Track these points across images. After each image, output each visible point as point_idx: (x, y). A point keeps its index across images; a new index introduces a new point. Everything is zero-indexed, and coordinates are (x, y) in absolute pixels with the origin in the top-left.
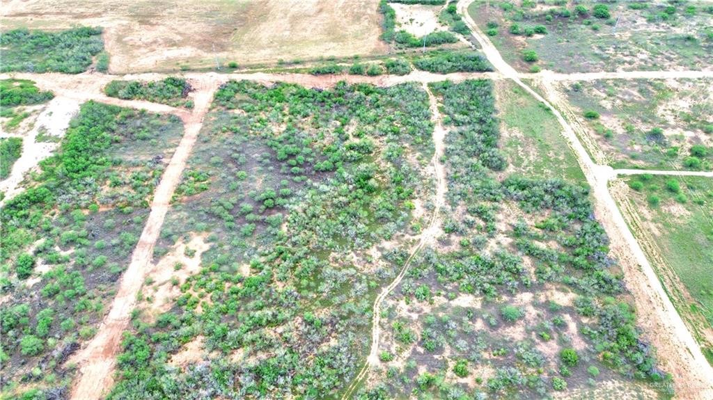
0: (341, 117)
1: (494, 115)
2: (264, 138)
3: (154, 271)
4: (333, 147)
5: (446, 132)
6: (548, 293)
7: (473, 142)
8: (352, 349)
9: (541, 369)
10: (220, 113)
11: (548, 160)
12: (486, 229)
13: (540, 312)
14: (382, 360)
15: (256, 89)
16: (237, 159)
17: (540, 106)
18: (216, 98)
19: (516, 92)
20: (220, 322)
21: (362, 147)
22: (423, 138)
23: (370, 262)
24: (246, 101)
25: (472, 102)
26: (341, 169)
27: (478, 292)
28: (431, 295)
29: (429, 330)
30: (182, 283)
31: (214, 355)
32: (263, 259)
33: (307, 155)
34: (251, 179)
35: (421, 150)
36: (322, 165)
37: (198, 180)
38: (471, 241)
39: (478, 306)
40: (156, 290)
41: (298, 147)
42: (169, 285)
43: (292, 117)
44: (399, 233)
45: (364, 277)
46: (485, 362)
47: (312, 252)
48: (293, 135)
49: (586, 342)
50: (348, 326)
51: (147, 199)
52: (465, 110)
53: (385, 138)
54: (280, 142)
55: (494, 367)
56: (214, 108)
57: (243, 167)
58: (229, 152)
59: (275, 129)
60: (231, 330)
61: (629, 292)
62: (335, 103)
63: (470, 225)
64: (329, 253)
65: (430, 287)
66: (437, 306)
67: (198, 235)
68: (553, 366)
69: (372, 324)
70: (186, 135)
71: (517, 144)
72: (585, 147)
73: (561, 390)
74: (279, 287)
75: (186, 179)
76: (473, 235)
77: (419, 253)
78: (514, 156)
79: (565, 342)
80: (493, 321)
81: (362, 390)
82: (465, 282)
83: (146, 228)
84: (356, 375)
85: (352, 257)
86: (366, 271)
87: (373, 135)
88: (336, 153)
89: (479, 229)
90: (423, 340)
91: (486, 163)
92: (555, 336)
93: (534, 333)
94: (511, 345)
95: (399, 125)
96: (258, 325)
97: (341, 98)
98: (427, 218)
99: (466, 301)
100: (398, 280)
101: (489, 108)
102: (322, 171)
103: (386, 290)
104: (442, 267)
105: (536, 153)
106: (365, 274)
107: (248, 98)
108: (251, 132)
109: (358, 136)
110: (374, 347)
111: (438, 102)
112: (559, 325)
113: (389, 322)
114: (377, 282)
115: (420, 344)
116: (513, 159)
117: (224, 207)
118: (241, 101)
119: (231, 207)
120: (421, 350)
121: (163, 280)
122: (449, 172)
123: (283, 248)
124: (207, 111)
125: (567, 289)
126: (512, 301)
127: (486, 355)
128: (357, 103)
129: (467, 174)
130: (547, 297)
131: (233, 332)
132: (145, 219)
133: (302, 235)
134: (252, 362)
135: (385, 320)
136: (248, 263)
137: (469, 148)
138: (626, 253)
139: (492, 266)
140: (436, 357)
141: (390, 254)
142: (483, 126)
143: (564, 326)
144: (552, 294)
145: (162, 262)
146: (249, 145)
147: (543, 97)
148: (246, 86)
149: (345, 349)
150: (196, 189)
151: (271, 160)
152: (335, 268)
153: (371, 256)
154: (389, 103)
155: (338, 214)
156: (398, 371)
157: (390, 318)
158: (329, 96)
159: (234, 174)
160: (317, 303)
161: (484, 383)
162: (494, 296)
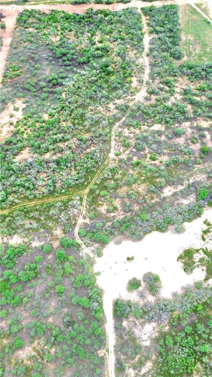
0: (91, 31)
1: (178, 27)
2: (48, 45)
4: (87, 49)
5: (151, 38)
6: (198, 122)
7: (166, 43)
8: (101, 151)
9: (191, 156)
10: (21, 30)
11: (205, 52)
12: (170, 92)
13: (193, 130)
14: (116, 155)
15: (40, 15)
16: (34, 58)
17: (205, 21)
18: (18, 22)
19: (192, 12)
20: (36, 141)
21: (104, 48)
22: (137, 42)
23: (110, 111)
24: (35, 23)
25: (166, 19)
26: (92, 61)
27: (163, 123)
28: (140, 125)
29: (138, 141)
30: (15, 123)
31: (35, 155)
32: (54, 111)
33: (73, 54)
34: (43, 69)
35: (137, 49)
36: (81, 60)
37: (15, 70)
38: (161, 98)
39: (163, 129)
40: (2, 127)
41: (67, 50)
42: (8, 125)
43: (62, 31)
44: (124, 96)
45: (106, 118)
46: (165, 154)
47: (79, 107)
48: (64, 42)
50: (99, 141)
52: (162, 24)
53: (116, 43)
54: (57, 47)
55: (169, 156)
56: (17, 28)
57: (38, 63)
58: (29, 54)
59: (54, 39)
60: (42, 144)
62: (87, 22)
63: (162, 89)
64: (88, 107)
65: (140, 121)
66: (143, 130)
67: (19, 100)
68: (197, 154)
69: (111, 140)
70: (4, 45)
71: (190, 44)
73: (199, 164)
74: (64, 124)
75: (7, 70)
76: (163, 95)
77: (134, 105)
78: (188, 51)
79: (203, 143)
80: (170, 136)
81: (107, 168)
82: (157, 118)
84: (104, 162)
85: (100, 108)
86: (107, 115)
87: (109, 41)
88: (89, 52)
89: (167, 92)
90: (136, 146)
91: (172, 55)
92: (200, 141)
93: (189, 140)
94: (178, 146)
95: (124, 35)
96: (55, 142)
97: (90, 19)
99: (157, 127)
100: (124, 119)
101: (175, 23)
102: (82, 63)
103: (117, 124)
104: (145, 111)
105: (199, 49)
107: (36, 21)
108: (40, 41)
109: (101, 42)
110: (112, 150)
111: (147, 20)
112: (202, 136)
113: (119, 138)
114: (113, 120)
115: (134, 148)
116: (187, 53)
117: (31, 85)
118: (32, 23)
119: (34, 84)
120: (134, 150)
121: (5, 123)
122: (151, 61)
123: (64, 105)
124: (13, 30)
125: (208, 119)
126: (180, 126)
127: (165, 151)
128: (100, 22)
129: (161, 62)
130: (197, 123)
131: (44, 145)
133: (73, 98)
134: (54, 158)
136: (47, 113)
137: (163, 46)
139: (171, 110)
140: (141, 153)
141: (120, 106)
142: (172, 33)
143: (204, 136)
144: (200, 122)
145: (3, 114)
146: (40, 49)
147: (207, 15)
148: (34, 13)
149: (98, 151)
150: (14, 75)
151: (53, 57)
152: (91, 114)
153: (110, 108)
154: (118, 21)
155: (92, 87)
156: (124, 159)
157: (120, 136)
158: (83, 18)
159: (34, 66)
160: (84, 131)
161: (164, 163)
162: (172, 124)
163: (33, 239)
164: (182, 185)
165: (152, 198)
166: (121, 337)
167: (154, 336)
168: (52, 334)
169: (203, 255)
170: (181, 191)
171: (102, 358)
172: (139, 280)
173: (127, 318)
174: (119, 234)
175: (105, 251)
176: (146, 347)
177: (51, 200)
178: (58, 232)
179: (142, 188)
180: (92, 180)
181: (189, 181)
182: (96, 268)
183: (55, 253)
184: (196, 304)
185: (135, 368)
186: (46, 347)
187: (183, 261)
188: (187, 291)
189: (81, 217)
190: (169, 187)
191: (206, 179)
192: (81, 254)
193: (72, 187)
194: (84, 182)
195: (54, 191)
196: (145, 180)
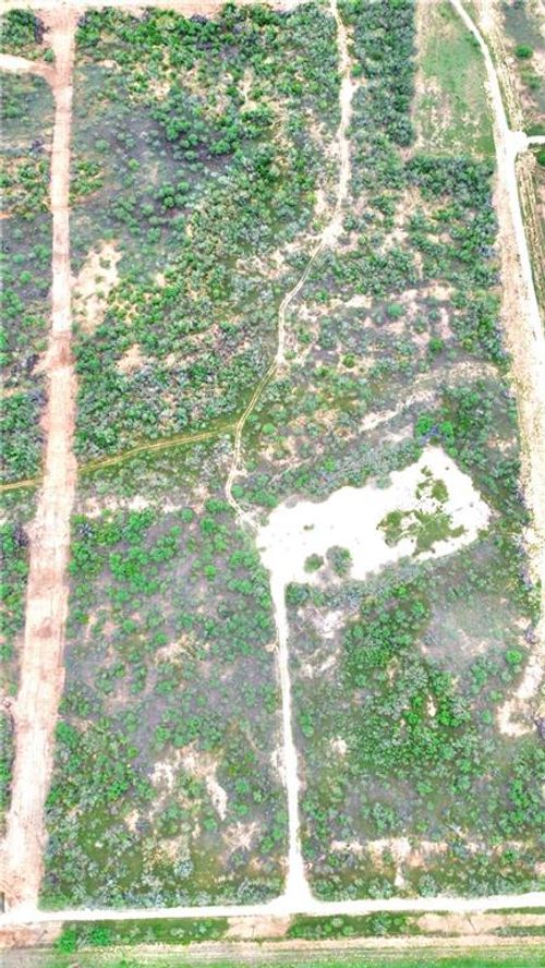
0: (233, 66)
2: (148, 107)
3: (77, 285)
4: (227, 118)
5: (355, 89)
6: (431, 290)
7: (383, 106)
8: (263, 352)
9: (413, 357)
10: (88, 67)
11: (460, 126)
12: (385, 224)
13: (420, 307)
14: (287, 358)
15: (124, 22)
16: (123, 141)
17: (468, 40)
18: (79, 43)
19: (443, 15)
20: (150, 331)
21: (260, 118)
22: (328, 100)
23: (275, 268)
24: (116, 46)
25: (388, 38)
26: (239, 151)
27: (369, 293)
28: (329, 298)
29: (325, 331)
30: (106, 295)
31: (151, 360)
32: (175, 268)
33: (199, 132)
34: (144, 169)
35: (327, 119)
36: (217, 146)
37: (90, 174)
38: (369, 238)
39: (368, 306)
40: (85, 304)
41: (188, 119)
42: (95, 298)
43: (175, 71)
44: (301, 234)
45: (269, 285)
46: (368, 354)
47: (220, 259)
48: (180, 101)
49: (453, 332)
50: (258, 332)
51: (45, 202)
52: (379, 52)
53: (286, 102)
55: (376, 358)
56: (79, 59)
57: (133, 153)
58: (114, 131)
59: (158, 92)
60: (161, 339)
61: (501, 284)
62: (224, 43)
63: (369, 219)
64: (236, 260)
65: (328, 290)
66: (333, 308)
67: (108, 243)
68: (422, 354)
69: (278, 329)
70: (58, 107)
71: (432, 103)
72: (505, 105)
73: (424, 372)
74: (195, 296)
75: (76, 173)
76: (372, 231)
77: (319, 255)
78: (426, 124)
79: (436, 332)
80: (379, 319)
81: (273, 383)
82: (359, 284)
83: (55, 238)
84: (267, 372)
85: (258, 263)
86: (270, 277)
87: (271, 96)
88: (232, 128)
89: (379, 224)
90: (320, 339)
91: (394, 137)
92: (430, 328)
93: (412, 327)
94: (392, 339)
95: (301, 80)
96: (182, 333)
97: (230, 34)
98: (329, 214)
99: (359, 301)
100: (300, 285)
102: (219, 155)
103: (289, 296)
104: (340, 269)
105: (450, 118)
106: (270, 281)
107: (117, 41)
108: (131, 98)
109: (255, 98)
110: (281, 348)
111: (349, 36)
112: (434, 319)
113: (292, 325)
114: (281, 288)
115: (317, 343)
116: (424, 127)
117: (125, 209)
118: (110, 46)
119: (132, 208)
120: (318, 348)
121: (90, 293)
122: (355, 151)
123: (191, 256)
124: (72, 65)
125: (448, 283)
126: (398, 299)
127: (370, 349)
128: (251, 42)
129: (373, 154)
130: (429, 293)
131: (163, 340)
132: (50, 226)
133: (208, 240)
134: (184, 365)
135: (289, 324)
136: (162, 272)
137: (378, 115)
138: (511, 243)
139: (386, 265)
140: (330, 353)
141: (294, 260)
142: (397, 79)
143: (438, 319)
144: (434, 290)
145: (82, 274)
147: (474, 21)
148: (110, 19)
149: (257, 351)
150: (91, 186)
151: (161, 140)
152: (242, 276)
153: (275, 261)
154: (290, 42)
155: (241, 214)
156: (300, 366)
157: (293, 322)
158: (216, 31)
160: (230, 311)
161: (366, 372)
162: (383, 296)
163: (165, 502)
164: (393, 410)
165: (345, 434)
166: (296, 629)
167: (339, 627)
168: (204, 628)
169: (414, 520)
170: (392, 421)
171: (272, 654)
172: (322, 558)
173: (303, 605)
174: (293, 493)
175: (272, 517)
176: (329, 639)
177: (185, 440)
178: (201, 490)
179: (329, 417)
180: (248, 403)
181: (404, 402)
182: (259, 542)
183: (199, 523)
184: (397, 586)
185: (313, 664)
186: (197, 643)
187: (385, 528)
188: (388, 570)
189: (234, 467)
190: (372, 414)
191: (432, 399)
192: (236, 522)
193: (215, 418)
194: (235, 409)
195: (190, 426)
196: (334, 403)
